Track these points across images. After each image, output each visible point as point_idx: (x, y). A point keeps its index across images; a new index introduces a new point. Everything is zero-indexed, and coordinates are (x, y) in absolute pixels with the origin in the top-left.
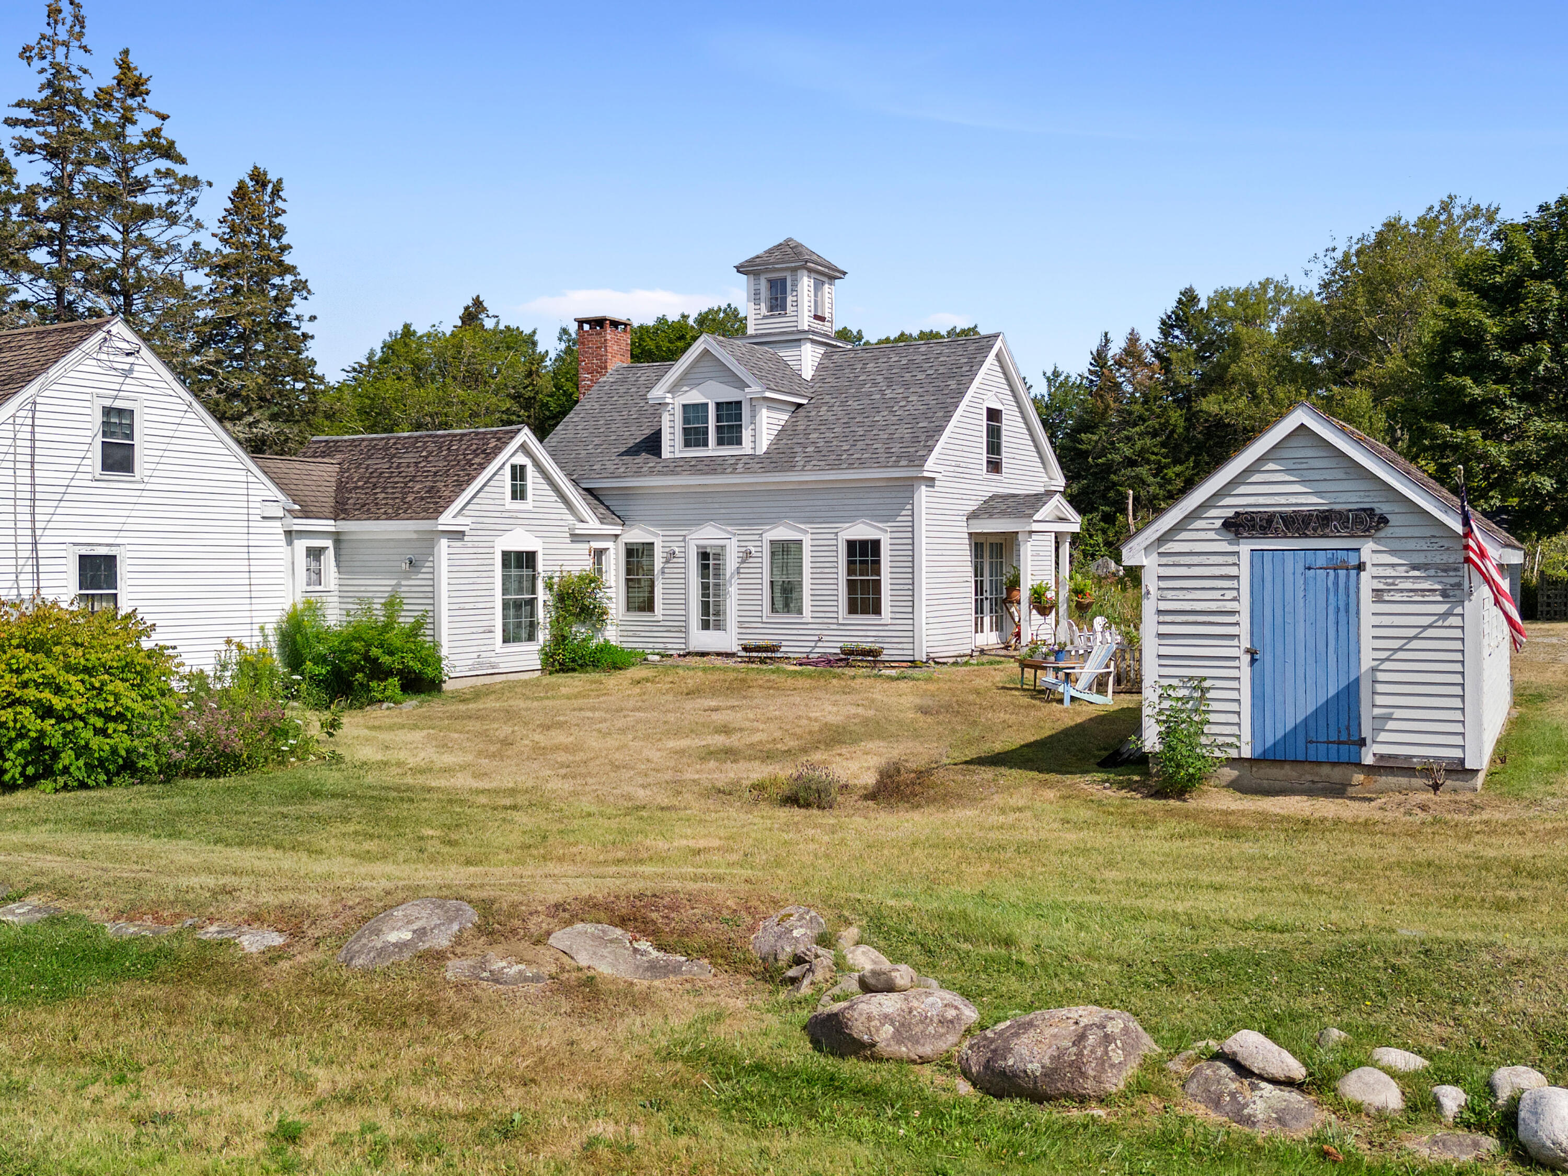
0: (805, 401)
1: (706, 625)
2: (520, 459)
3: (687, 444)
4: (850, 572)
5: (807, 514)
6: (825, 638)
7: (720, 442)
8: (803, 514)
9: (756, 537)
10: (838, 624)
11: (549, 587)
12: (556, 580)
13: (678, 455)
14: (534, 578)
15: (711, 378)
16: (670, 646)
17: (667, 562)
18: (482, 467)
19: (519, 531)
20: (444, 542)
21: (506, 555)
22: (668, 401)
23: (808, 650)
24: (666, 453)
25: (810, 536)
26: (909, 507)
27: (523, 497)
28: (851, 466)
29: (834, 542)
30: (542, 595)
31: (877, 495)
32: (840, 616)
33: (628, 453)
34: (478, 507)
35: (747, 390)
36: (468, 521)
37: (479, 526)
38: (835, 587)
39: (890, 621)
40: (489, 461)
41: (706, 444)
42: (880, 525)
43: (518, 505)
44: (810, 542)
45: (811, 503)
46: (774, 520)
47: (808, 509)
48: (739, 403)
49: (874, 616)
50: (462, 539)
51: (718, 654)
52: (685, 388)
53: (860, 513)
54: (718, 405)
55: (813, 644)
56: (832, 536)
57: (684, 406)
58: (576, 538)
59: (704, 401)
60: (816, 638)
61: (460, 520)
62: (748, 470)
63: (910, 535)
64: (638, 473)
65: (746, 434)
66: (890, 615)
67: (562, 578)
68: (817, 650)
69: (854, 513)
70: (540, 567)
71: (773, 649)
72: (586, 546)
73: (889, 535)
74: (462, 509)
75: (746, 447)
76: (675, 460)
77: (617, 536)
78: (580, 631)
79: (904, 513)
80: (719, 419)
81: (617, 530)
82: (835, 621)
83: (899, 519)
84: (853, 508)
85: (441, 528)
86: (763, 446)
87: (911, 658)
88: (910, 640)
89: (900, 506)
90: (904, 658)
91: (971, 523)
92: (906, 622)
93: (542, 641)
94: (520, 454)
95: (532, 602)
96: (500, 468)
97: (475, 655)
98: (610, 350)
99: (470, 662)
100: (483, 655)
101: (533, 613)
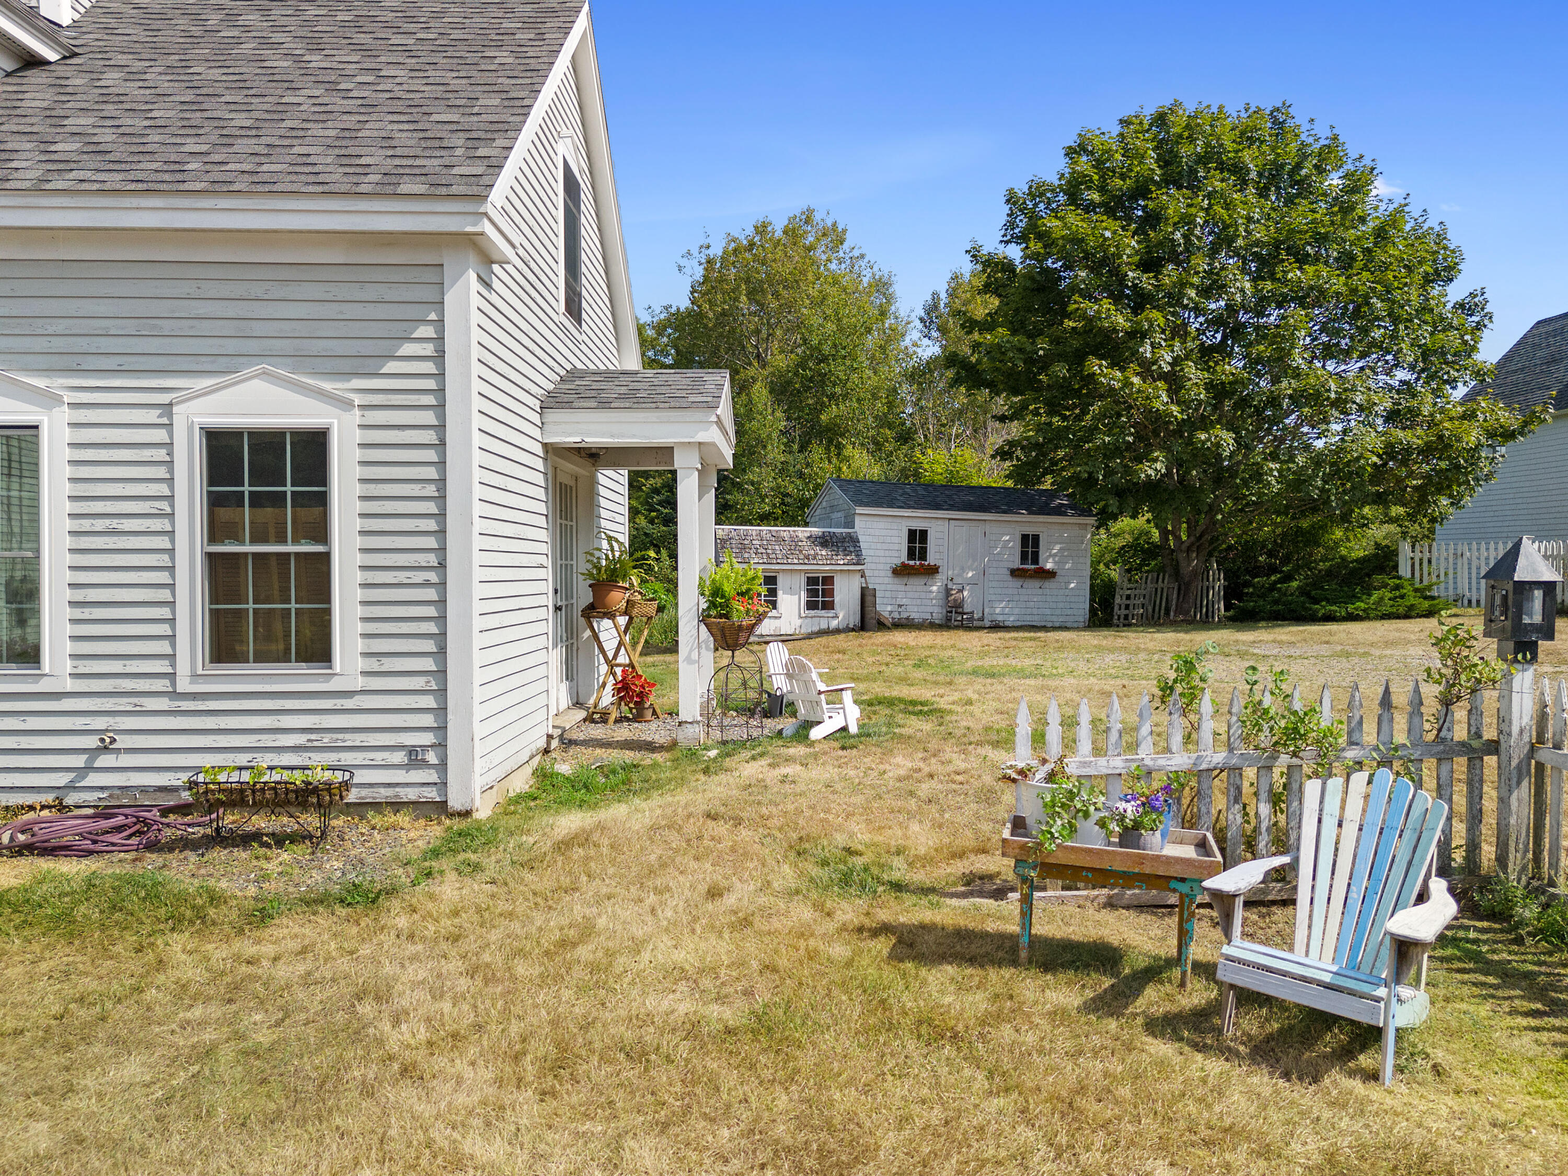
4: (214, 535)
5: (59, 344)
6: (122, 742)
8: (40, 344)
10: (174, 695)
23: (62, 780)
25: (65, 414)
26: (427, 331)
29: (160, 435)
31: (317, 292)
32: (183, 667)
38: (164, 577)
39: (360, 683)
42: (328, 386)
44: (68, 435)
45: (71, 307)
47: (60, 326)
49: (303, 669)
53: (252, 346)
55: (79, 761)
56: (152, 416)
60: (92, 742)
63: (429, 418)
66: (361, 664)
68: (93, 779)
69: (231, 346)
73: (356, 416)
79: (408, 349)
82: (161, 685)
83: (392, 367)
84: (228, 328)
87: (432, 794)
88: (427, 739)
89: (396, 329)
90: (411, 794)
91: (553, 416)
92: (418, 683)
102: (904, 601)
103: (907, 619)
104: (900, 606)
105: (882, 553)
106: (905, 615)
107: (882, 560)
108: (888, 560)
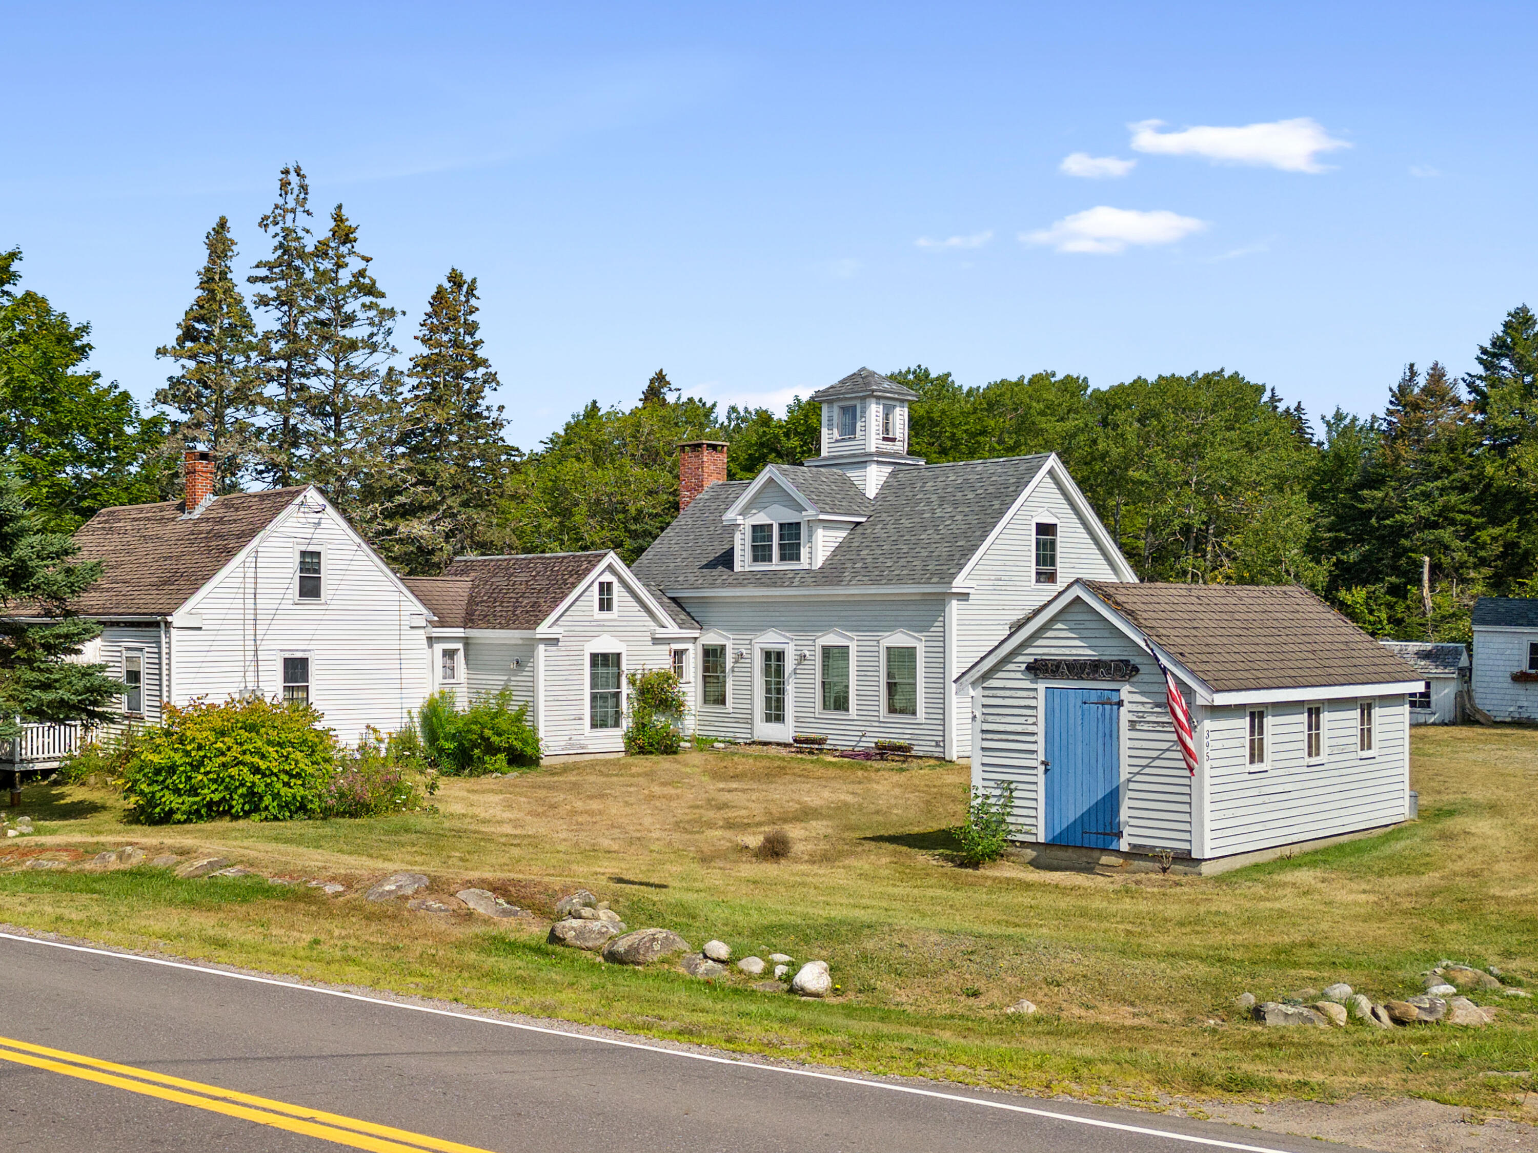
0: (863, 519)
1: (768, 719)
2: (607, 577)
3: (756, 559)
4: (888, 676)
5: (853, 624)
6: (868, 734)
7: (783, 558)
8: (849, 624)
9: (810, 643)
10: (880, 722)
11: (632, 682)
12: (639, 677)
13: (747, 569)
14: (619, 676)
15: (775, 502)
16: (738, 735)
17: (736, 662)
18: (574, 585)
19: (605, 637)
20: (542, 647)
21: (594, 657)
22: (738, 522)
23: (854, 743)
24: (737, 568)
25: (855, 643)
26: (941, 619)
27: (609, 608)
28: (889, 582)
29: (876, 649)
30: (626, 689)
31: (913, 607)
32: (882, 714)
33: (706, 566)
34: (570, 618)
35: (804, 513)
36: (561, 630)
37: (571, 634)
38: (877, 688)
39: (924, 721)
40: (580, 581)
41: (770, 560)
42: (916, 635)
43: (605, 615)
44: (856, 648)
45: (857, 613)
46: (825, 628)
47: (854, 619)
48: (799, 524)
49: (909, 716)
50: (557, 645)
51: (778, 744)
52: (754, 511)
53: (898, 624)
54: (782, 526)
55: (857, 739)
56: (875, 643)
57: (754, 527)
58: (656, 641)
59: (770, 522)
60: (861, 734)
61: (555, 629)
62: (802, 584)
63: (941, 644)
64: (713, 585)
65: (804, 552)
66: (924, 716)
67: (643, 675)
68: (861, 744)
69: (893, 623)
70: (624, 666)
71: (821, 741)
72: (667, 647)
73: (923, 643)
74: (557, 620)
75: (804, 563)
76: (743, 573)
77: (696, 638)
78: (659, 720)
79: (937, 624)
80: (782, 537)
81: (695, 633)
82: (877, 719)
83: (933, 629)
84: (891, 619)
85: (538, 636)
86: (819, 563)
87: (942, 755)
88: (941, 739)
89: (932, 618)
90: (936, 755)
92: (938, 722)
93: (625, 728)
94: (607, 573)
95: (617, 695)
96: (589, 586)
97: (567, 738)
98: (706, 470)
99: (563, 743)
100: (574, 737)
101: (617, 705)
102: (1525, 704)
103: (1528, 718)
104: (1520, 707)
105: (1502, 663)
106: (1525, 715)
107: (1503, 668)
108: (1508, 669)
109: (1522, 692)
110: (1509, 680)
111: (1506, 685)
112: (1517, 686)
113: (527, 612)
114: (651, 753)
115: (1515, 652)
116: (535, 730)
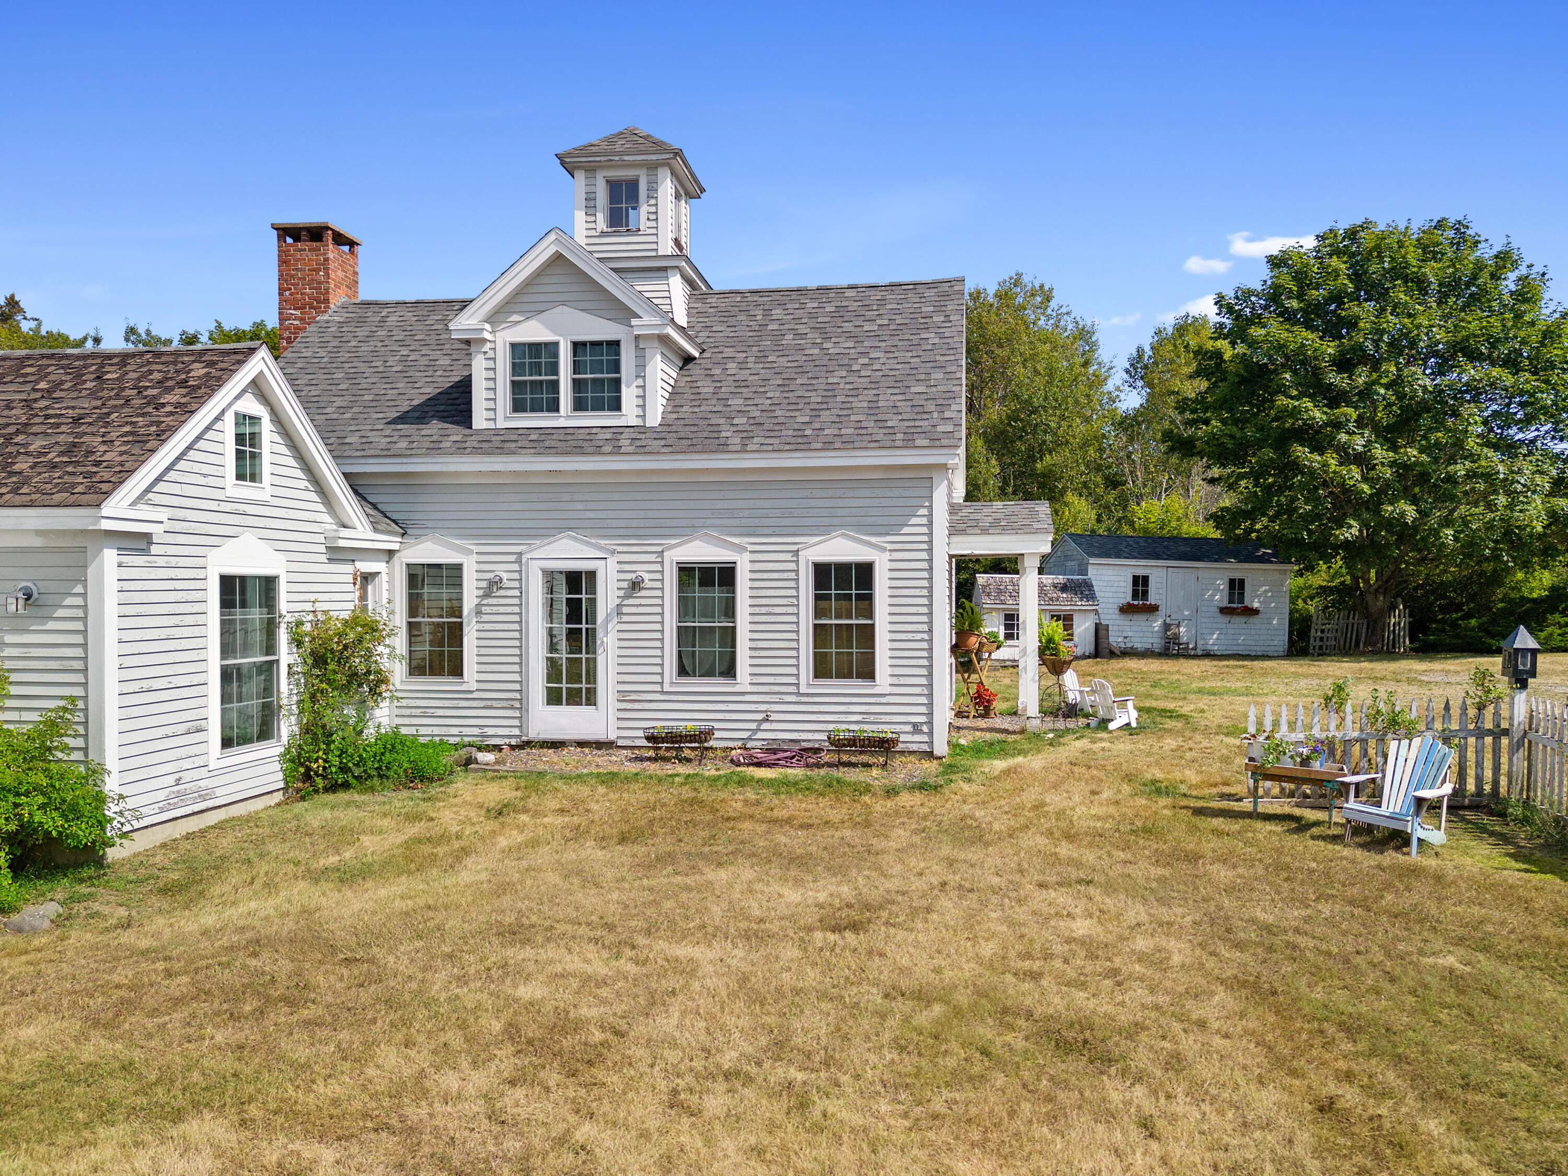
0: (696, 354)
1: (554, 698)
2: (251, 406)
3: (518, 406)
4: (818, 613)
5: (745, 522)
6: (774, 717)
7: (579, 405)
8: (736, 522)
9: (652, 558)
10: (799, 694)
11: (297, 642)
12: (307, 627)
13: (502, 424)
14: (270, 628)
15: (563, 303)
16: (491, 731)
17: (487, 595)
18: (186, 411)
19: (249, 538)
20: (110, 556)
21: (227, 582)
22: (487, 336)
23: (745, 735)
24: (480, 420)
25: (748, 556)
26: (924, 511)
27: (254, 477)
28: (828, 446)
29: (792, 566)
30: (286, 655)
31: (867, 493)
32: (802, 682)
33: (403, 418)
34: (176, 489)
35: (634, 322)
36: (162, 514)
37: (178, 526)
38: (794, 636)
39: (889, 690)
40: (202, 401)
41: (554, 407)
42: (873, 539)
43: (246, 491)
44: (749, 566)
45: (751, 504)
46: (687, 531)
47: (746, 513)
48: (617, 343)
49: (860, 682)
50: (145, 552)
51: (581, 744)
52: (516, 317)
53: (836, 521)
54: (578, 346)
55: (754, 726)
56: (788, 557)
57: (514, 346)
58: (336, 554)
59: (551, 338)
60: (760, 716)
61: (144, 512)
62: (642, 450)
63: (924, 555)
64: (435, 449)
65: (628, 394)
66: (889, 680)
67: (316, 624)
68: (760, 735)
69: (827, 521)
70: (283, 606)
71: (701, 737)
72: (349, 568)
73: (887, 555)
74: (148, 490)
75: (629, 414)
76: (497, 432)
77: (391, 553)
79: (914, 521)
80: (577, 367)
81: (391, 542)
82: (792, 689)
83: (906, 530)
84: (825, 512)
85: (106, 525)
86: (655, 419)
87: (926, 748)
88: (923, 719)
89: (908, 511)
90: (914, 747)
91: (955, 539)
92: (918, 690)
93: (285, 739)
94: (248, 396)
95: (269, 668)
96: (218, 419)
97: (171, 780)
98: (332, 275)
99: (161, 795)
100: (187, 777)
101: (268, 689)
102: (1130, 634)
103: (1132, 647)
104: (1128, 637)
105: (1111, 595)
106: (1129, 645)
107: (1111, 600)
108: (1116, 600)
109: (1128, 623)
110: (1117, 611)
111: (1114, 617)
112: (1123, 617)
113: (54, 466)
114: (346, 786)
115: (1122, 584)
116: (97, 772)
